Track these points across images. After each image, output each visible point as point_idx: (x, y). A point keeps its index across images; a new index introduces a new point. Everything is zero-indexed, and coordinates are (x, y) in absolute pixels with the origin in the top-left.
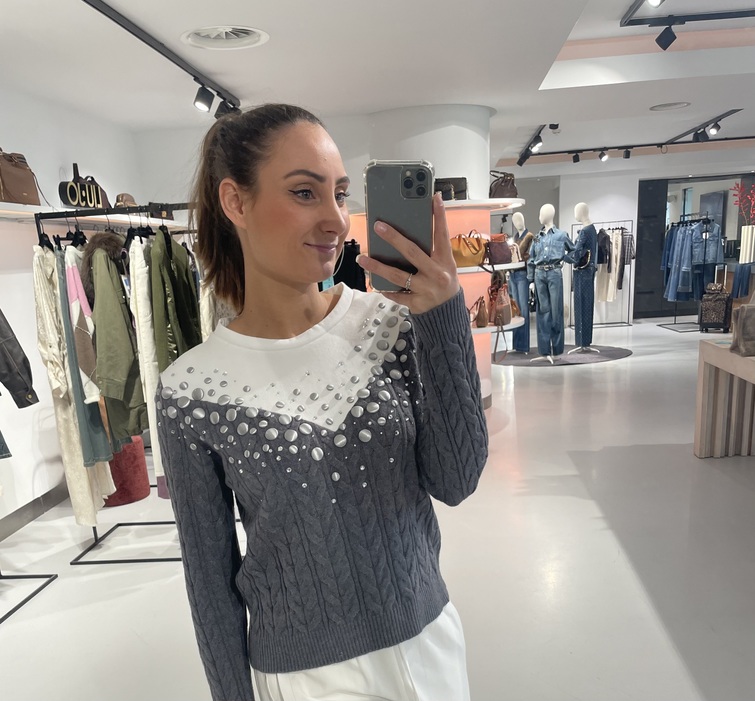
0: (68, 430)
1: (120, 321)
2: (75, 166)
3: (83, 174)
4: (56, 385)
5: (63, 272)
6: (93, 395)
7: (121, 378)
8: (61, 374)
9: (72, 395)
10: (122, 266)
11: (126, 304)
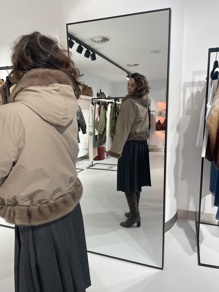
0: (91, 140)
1: (104, 119)
2: (101, 90)
3: (102, 92)
4: (90, 131)
5: (95, 109)
6: (97, 134)
7: (102, 130)
8: (91, 129)
9: (93, 133)
10: (106, 109)
11: (106, 116)
